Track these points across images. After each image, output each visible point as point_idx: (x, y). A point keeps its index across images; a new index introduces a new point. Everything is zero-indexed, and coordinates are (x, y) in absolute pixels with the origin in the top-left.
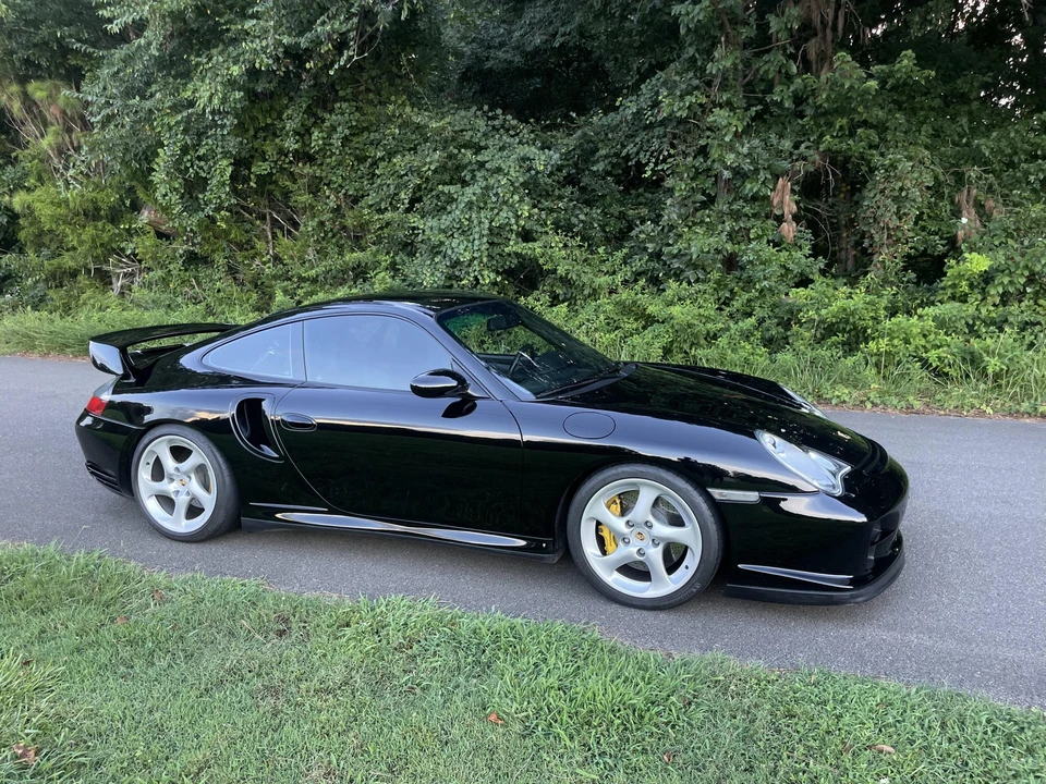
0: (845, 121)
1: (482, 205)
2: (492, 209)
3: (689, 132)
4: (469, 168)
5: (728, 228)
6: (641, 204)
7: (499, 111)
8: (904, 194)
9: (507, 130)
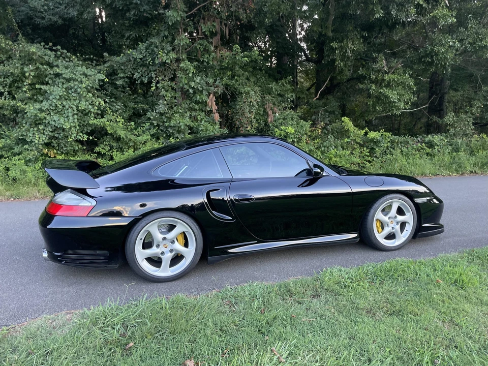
0: (231, 73)
1: (67, 97)
2: (75, 100)
3: (165, 70)
4: (49, 76)
5: (189, 115)
6: (137, 102)
7: (59, 47)
8: (251, 104)
9: (64, 58)
